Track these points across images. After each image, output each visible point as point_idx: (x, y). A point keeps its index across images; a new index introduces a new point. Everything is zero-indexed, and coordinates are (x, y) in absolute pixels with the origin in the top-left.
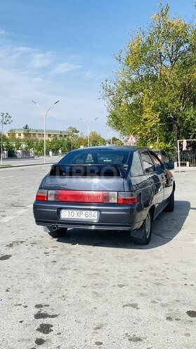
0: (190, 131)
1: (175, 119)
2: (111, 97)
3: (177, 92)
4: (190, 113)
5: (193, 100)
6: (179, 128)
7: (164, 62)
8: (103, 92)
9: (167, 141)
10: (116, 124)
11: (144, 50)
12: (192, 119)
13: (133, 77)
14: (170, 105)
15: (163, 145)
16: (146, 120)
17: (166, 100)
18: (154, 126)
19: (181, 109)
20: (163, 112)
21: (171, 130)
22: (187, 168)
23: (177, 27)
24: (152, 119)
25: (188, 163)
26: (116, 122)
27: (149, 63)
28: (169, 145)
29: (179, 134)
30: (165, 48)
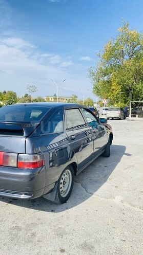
0: (139, 97)
1: (131, 90)
2: (93, 77)
3: (132, 73)
4: (139, 86)
5: (142, 79)
6: (132, 95)
7: (125, 57)
8: (89, 73)
9: (125, 102)
10: (97, 92)
11: (113, 50)
12: (141, 90)
13: (107, 65)
14: (127, 81)
15: (123, 104)
16: (113, 90)
17: (125, 78)
18: (118, 94)
19: (134, 84)
20: (123, 85)
21: (128, 96)
22: (137, 118)
23: (133, 35)
24: (117, 89)
25: (137, 115)
26: (98, 91)
27: (116, 57)
28: (126, 105)
29: (132, 98)
30: (125, 48)
